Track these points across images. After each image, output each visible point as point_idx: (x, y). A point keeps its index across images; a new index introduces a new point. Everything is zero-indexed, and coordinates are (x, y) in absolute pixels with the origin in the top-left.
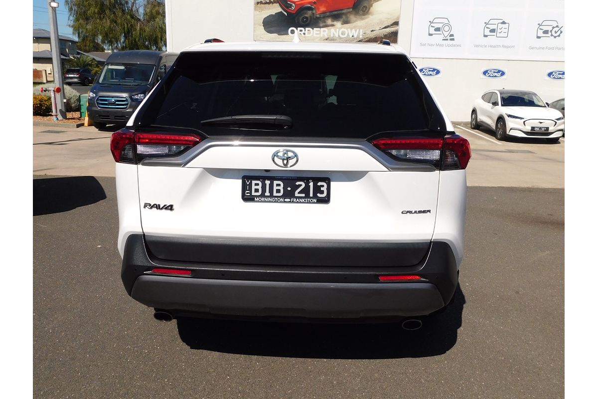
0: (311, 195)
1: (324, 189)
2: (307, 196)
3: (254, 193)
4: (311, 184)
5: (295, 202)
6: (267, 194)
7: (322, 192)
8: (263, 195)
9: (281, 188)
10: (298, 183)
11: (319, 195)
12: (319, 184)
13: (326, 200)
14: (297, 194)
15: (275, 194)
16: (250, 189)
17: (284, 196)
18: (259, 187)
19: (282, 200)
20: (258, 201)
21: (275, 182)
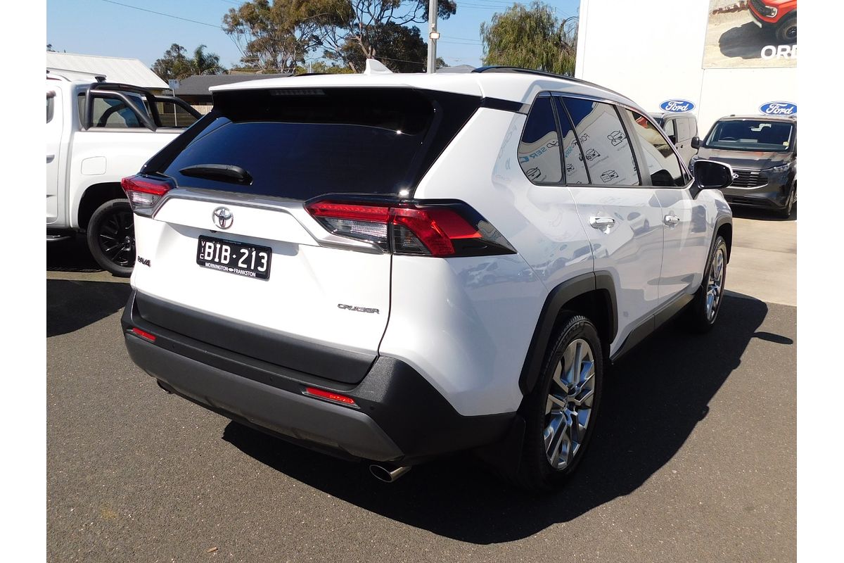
0: (252, 268)
1: (264, 261)
2: (249, 269)
3: (206, 258)
4: (254, 254)
5: (237, 274)
6: (217, 260)
7: (262, 265)
8: (212, 261)
9: (228, 254)
10: (242, 251)
11: (259, 268)
12: (261, 254)
13: (265, 276)
14: (240, 265)
15: (223, 261)
16: (204, 253)
17: (229, 265)
18: (211, 251)
19: (226, 268)
20: (207, 267)
21: (225, 247)
